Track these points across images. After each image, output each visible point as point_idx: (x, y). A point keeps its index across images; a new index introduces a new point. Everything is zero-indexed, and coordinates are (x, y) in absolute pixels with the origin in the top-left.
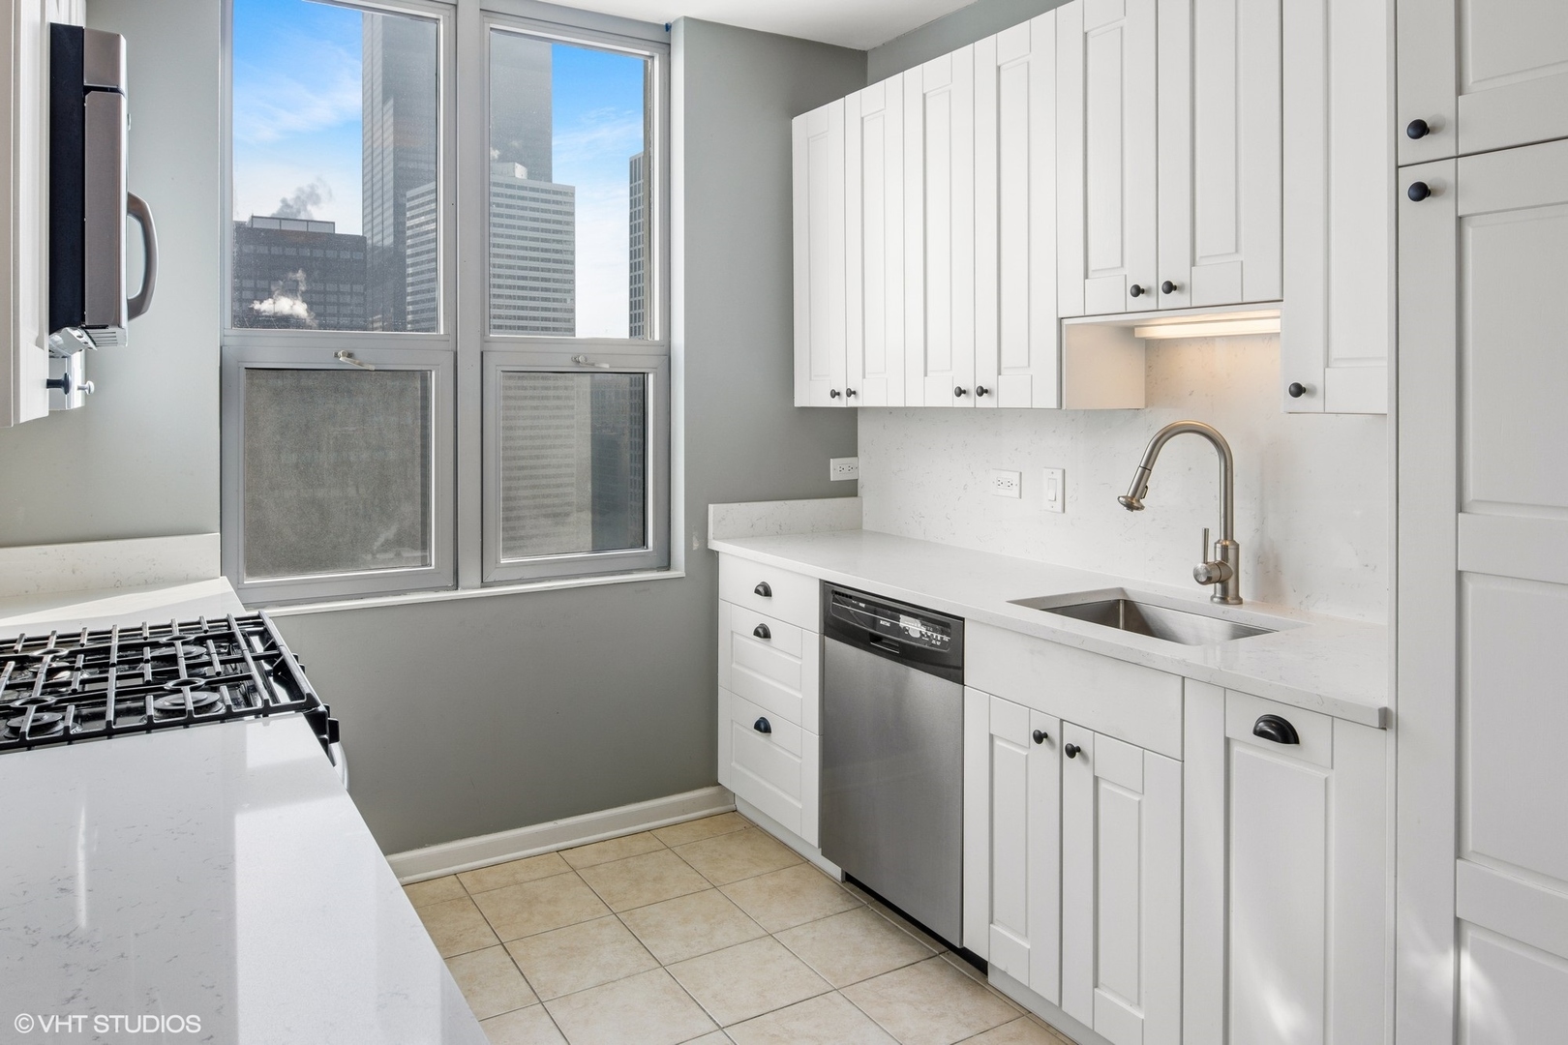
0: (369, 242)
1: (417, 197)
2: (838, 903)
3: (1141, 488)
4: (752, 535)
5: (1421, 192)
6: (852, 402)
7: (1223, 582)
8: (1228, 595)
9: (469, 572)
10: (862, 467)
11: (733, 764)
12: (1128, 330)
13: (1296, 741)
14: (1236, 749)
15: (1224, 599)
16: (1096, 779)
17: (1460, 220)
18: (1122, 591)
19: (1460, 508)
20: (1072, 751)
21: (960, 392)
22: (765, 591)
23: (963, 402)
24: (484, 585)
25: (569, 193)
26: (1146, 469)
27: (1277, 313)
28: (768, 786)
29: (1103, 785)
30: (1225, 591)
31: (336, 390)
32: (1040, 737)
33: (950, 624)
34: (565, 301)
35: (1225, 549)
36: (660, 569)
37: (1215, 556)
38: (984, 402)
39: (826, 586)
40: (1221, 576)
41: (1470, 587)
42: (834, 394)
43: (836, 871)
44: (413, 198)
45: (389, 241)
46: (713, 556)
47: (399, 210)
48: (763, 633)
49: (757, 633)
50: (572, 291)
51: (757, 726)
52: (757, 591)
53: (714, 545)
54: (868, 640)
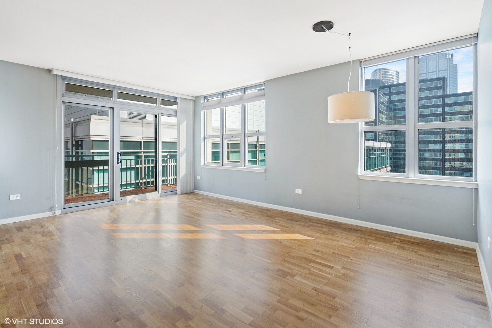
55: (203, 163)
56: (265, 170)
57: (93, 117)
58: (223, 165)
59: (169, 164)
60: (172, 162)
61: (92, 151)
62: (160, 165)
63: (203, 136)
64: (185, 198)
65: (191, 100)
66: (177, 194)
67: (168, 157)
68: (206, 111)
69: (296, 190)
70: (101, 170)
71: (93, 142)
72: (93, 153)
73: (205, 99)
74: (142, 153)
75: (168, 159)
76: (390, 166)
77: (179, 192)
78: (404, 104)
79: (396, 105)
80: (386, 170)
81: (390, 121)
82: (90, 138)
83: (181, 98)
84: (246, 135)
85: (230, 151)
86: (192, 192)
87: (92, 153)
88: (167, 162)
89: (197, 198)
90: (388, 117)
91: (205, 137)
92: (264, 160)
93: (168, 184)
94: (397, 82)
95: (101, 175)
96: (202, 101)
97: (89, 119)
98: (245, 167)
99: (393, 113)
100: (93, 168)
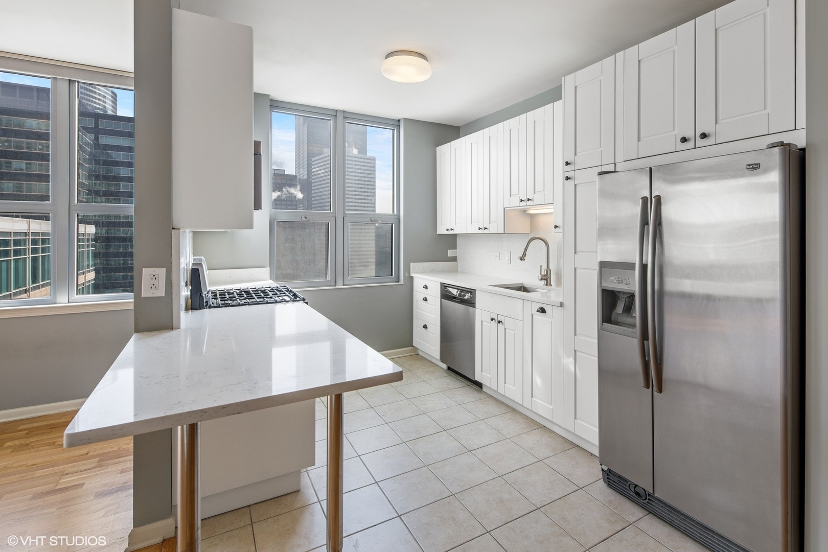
0: (298, 177)
1: (316, 160)
2: (445, 374)
3: (524, 255)
4: (424, 272)
5: (568, 178)
6: (452, 232)
7: (546, 280)
8: (548, 284)
9: (340, 282)
10: (458, 252)
11: (418, 339)
12: (525, 211)
13: (545, 313)
14: (534, 316)
15: (547, 285)
16: (505, 329)
17: (575, 185)
18: (522, 284)
19: (575, 253)
20: (499, 322)
21: (480, 229)
22: (426, 287)
23: (481, 231)
24: (344, 285)
25: (374, 159)
26: (526, 249)
27: (552, 207)
28: (427, 344)
29: (507, 330)
30: (547, 282)
31: (301, 228)
32: (492, 319)
33: (472, 292)
34: (372, 200)
35: (547, 271)
36: (396, 282)
37: (544, 273)
38: (486, 231)
39: (441, 283)
40: (546, 278)
41: (577, 270)
42: (447, 230)
43: (445, 366)
44: (314, 161)
45: (305, 177)
46: (412, 278)
47: (309, 166)
48: (425, 299)
49: (423, 300)
50: (374, 196)
51: (424, 327)
52: (424, 287)
53: (412, 275)
54: (452, 298)
76: (94, 270)
78: (131, 155)
79: (109, 156)
80: (84, 279)
81: (95, 184)
90: (91, 175)
94: (112, 111)
99: (103, 168)
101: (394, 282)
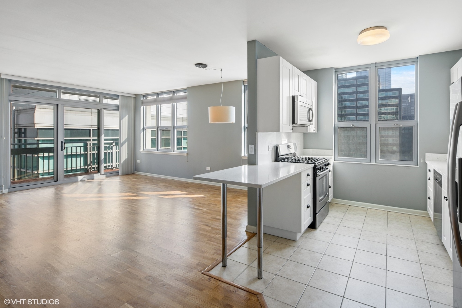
4: (438, 161)
9: (373, 161)
11: (428, 207)
20: (447, 200)
24: (376, 163)
28: (431, 211)
32: (445, 197)
33: (441, 176)
36: (415, 165)
39: (434, 169)
46: (426, 163)
48: (429, 179)
51: (429, 198)
55: (143, 149)
56: (187, 154)
57: (38, 106)
58: (158, 151)
59: (114, 151)
60: (117, 149)
61: (36, 139)
62: (103, 151)
63: (143, 127)
64: (125, 178)
65: (132, 97)
66: (118, 175)
67: (114, 144)
68: (145, 107)
69: (207, 168)
70: (46, 156)
71: (38, 130)
72: (38, 140)
73: (144, 97)
74: (91, 140)
75: (114, 146)
77: (120, 173)
82: (35, 126)
83: (122, 96)
84: (175, 127)
85: (182, 138)
86: (133, 173)
87: (36, 141)
88: (112, 149)
89: (135, 177)
91: (145, 128)
92: (186, 147)
93: (113, 168)
95: (46, 161)
96: (142, 99)
97: (34, 108)
98: (174, 152)
100: (38, 155)
101: (413, 165)
